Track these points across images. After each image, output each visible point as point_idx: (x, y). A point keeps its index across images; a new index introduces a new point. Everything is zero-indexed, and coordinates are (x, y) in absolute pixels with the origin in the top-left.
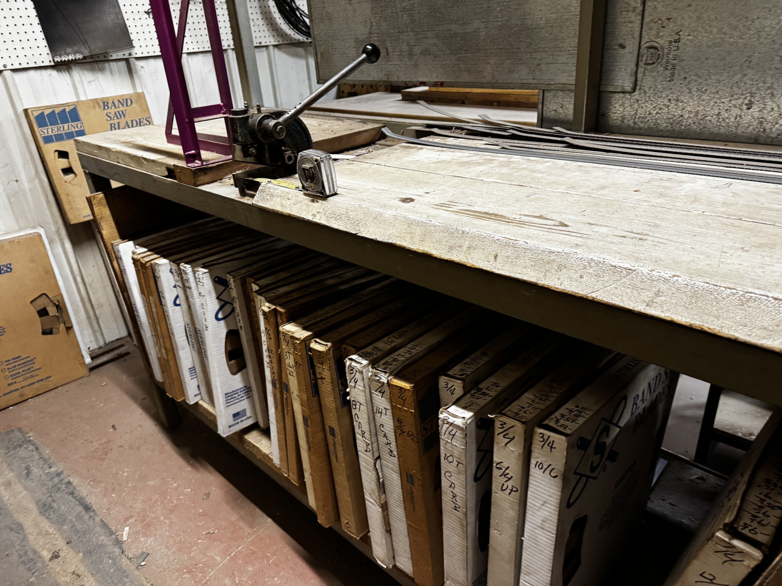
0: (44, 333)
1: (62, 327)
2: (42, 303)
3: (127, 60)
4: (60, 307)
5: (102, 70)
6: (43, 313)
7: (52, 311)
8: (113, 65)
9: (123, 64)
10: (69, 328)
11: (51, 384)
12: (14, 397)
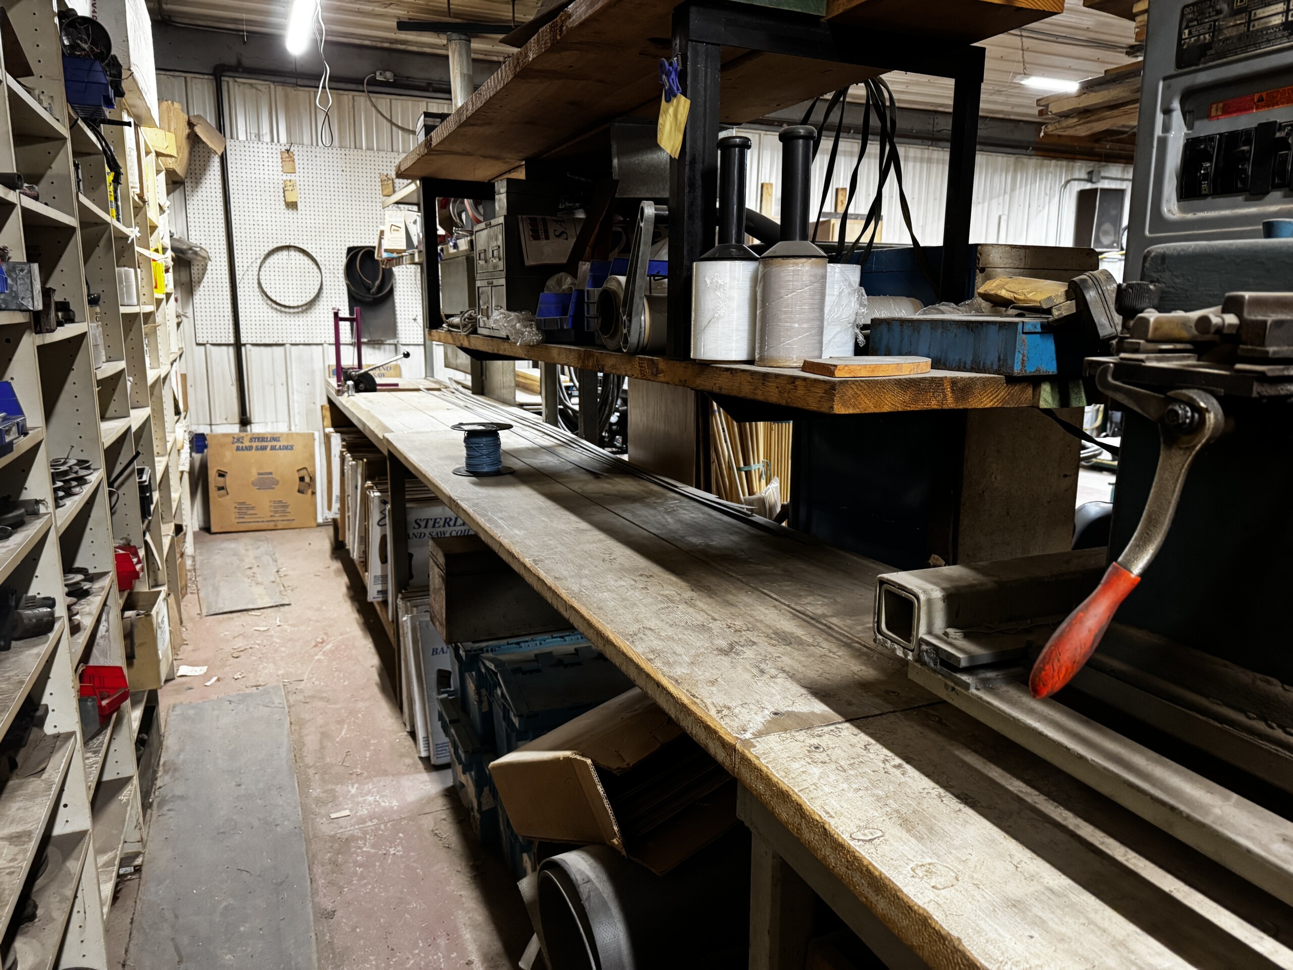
0: (299, 491)
1: (310, 491)
2: (303, 473)
3: (396, 345)
4: (313, 479)
5: (379, 349)
6: (302, 479)
7: (307, 479)
8: (387, 347)
9: (393, 347)
10: (314, 493)
11: (294, 524)
12: (271, 526)
